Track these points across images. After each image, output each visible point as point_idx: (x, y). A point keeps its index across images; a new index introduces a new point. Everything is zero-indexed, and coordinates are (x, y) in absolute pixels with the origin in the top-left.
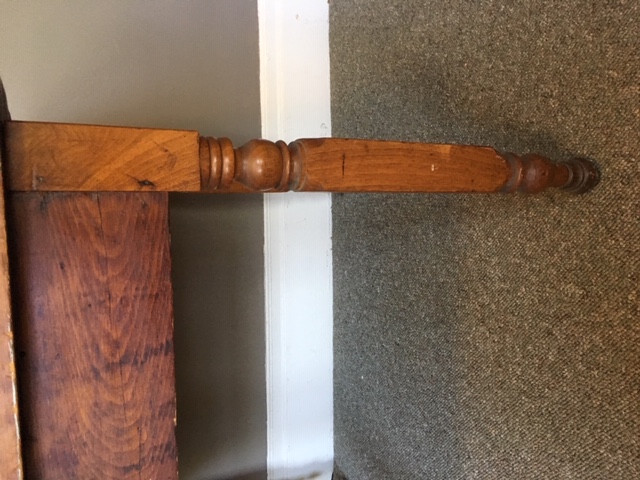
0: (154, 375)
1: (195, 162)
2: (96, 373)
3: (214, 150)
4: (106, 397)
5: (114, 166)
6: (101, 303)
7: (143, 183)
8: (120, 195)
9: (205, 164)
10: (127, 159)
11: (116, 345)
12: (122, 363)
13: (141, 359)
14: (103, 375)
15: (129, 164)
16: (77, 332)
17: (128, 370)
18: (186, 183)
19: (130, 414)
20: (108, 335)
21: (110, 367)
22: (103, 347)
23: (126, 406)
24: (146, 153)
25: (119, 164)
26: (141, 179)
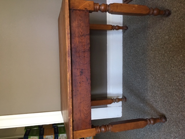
0: (87, 38)
1: (93, 6)
2: (79, 37)
3: (96, 4)
4: (80, 40)
5: (82, 6)
6: (80, 26)
7: (86, 9)
8: (83, 10)
9: (95, 6)
10: (84, 5)
11: (82, 33)
12: (82, 36)
13: (85, 35)
14: (80, 37)
15: (84, 6)
16: (77, 30)
17: (83, 37)
18: (92, 9)
19: (83, 43)
20: (81, 31)
21: (81, 36)
22: (80, 33)
23: (83, 42)
24: (86, 4)
25: (83, 6)
26: (85, 8)
